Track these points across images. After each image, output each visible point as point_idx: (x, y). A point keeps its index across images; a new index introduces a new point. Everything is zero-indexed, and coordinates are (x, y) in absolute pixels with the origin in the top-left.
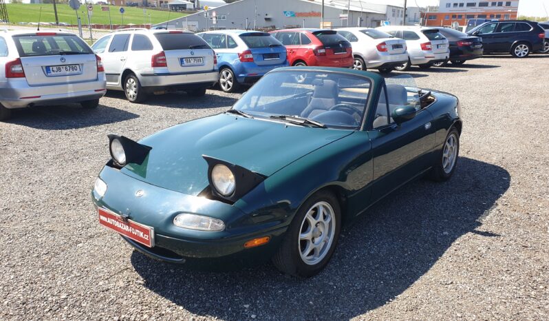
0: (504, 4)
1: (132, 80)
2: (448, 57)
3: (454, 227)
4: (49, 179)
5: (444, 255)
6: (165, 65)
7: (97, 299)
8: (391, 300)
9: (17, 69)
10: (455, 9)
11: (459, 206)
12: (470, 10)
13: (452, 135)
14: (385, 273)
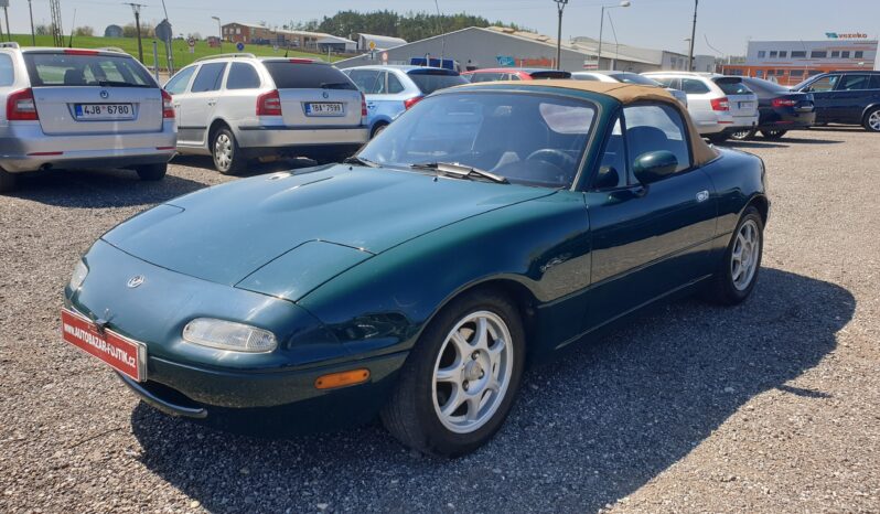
0: (852, 54)
1: (225, 137)
2: (757, 123)
3: (747, 380)
4: (40, 280)
5: (722, 428)
6: (278, 112)
7: (38, 483)
8: (608, 506)
9: (25, 105)
10: (773, 60)
11: (758, 344)
12: (797, 63)
13: (749, 222)
14: (606, 456)
